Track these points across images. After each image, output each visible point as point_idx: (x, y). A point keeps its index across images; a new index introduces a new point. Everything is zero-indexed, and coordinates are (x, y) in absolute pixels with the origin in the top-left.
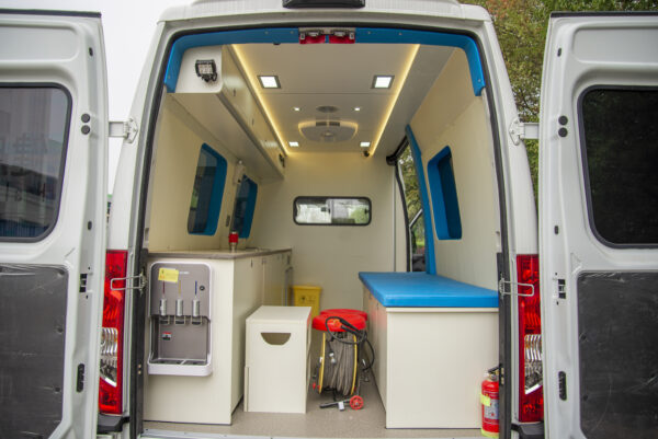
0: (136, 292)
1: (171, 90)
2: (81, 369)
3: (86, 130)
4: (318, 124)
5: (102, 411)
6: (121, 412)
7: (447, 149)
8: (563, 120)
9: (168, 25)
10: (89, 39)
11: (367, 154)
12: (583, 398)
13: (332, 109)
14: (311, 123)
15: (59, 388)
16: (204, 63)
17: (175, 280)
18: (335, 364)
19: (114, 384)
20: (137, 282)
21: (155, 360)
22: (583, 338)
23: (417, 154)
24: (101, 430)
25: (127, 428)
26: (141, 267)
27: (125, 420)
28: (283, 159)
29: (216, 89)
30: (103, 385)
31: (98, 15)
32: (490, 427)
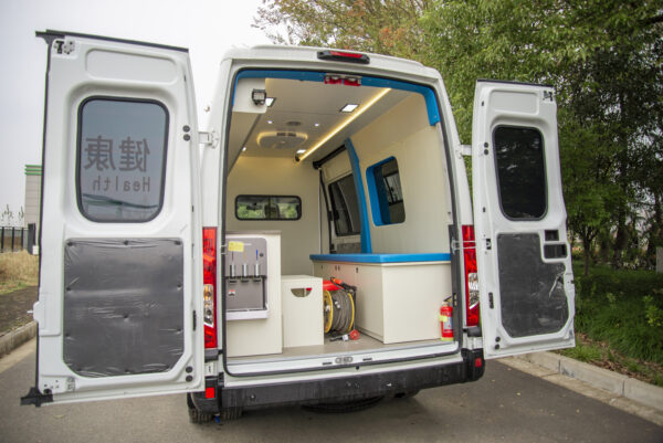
2: (195, 314)
3: (187, 138)
4: (278, 134)
5: (206, 347)
6: (216, 346)
7: (392, 161)
8: (486, 145)
9: (235, 62)
10: (184, 70)
11: (298, 160)
12: (503, 306)
13: (298, 124)
14: (273, 133)
15: (181, 328)
16: (260, 92)
17: (242, 250)
18: (340, 309)
19: (212, 326)
23: (355, 160)
24: (207, 360)
25: (221, 357)
26: (224, 241)
27: (220, 352)
29: (263, 110)
30: (206, 328)
31: (186, 50)
32: (445, 335)
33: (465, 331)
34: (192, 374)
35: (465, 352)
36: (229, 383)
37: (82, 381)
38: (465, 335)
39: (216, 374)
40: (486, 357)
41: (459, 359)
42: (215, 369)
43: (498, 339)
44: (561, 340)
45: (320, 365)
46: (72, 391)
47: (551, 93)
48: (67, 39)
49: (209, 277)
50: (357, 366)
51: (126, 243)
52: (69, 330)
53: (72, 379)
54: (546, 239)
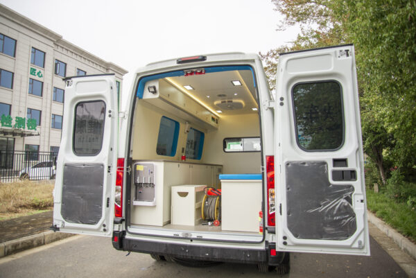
0: (127, 173)
1: (141, 98)
2: (108, 199)
3: (110, 116)
4: (222, 102)
5: (116, 216)
6: (121, 216)
8: (282, 99)
9: (138, 74)
10: (111, 84)
12: (288, 213)
13: (224, 96)
14: (219, 102)
15: (101, 206)
16: (151, 87)
17: (142, 170)
18: (207, 206)
19: (120, 206)
20: (127, 169)
21: (136, 199)
22: (288, 188)
24: (115, 223)
25: (124, 223)
26: (129, 164)
27: (123, 220)
28: (216, 119)
29: (157, 96)
30: (116, 207)
31: (113, 74)
32: (261, 230)
33: (267, 228)
34: (106, 228)
35: (267, 243)
36: (128, 236)
37: (67, 224)
38: (266, 231)
39: (121, 230)
40: (277, 249)
41: (262, 247)
42: (122, 227)
43: (285, 238)
44: (349, 247)
45: (173, 235)
46: (63, 227)
47: (347, 51)
49: (119, 181)
50: (192, 240)
51: (84, 165)
52: (64, 201)
53: (64, 223)
54: (334, 166)
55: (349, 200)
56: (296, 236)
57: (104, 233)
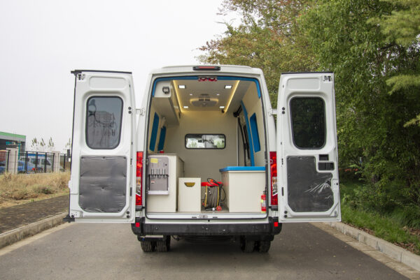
2: (131, 189)
3: (130, 112)
4: (200, 100)
5: (137, 204)
6: (141, 204)
7: (255, 114)
8: (284, 109)
9: (154, 75)
10: (129, 82)
11: (223, 112)
12: (289, 194)
13: (206, 95)
14: (197, 99)
15: (125, 195)
16: (166, 88)
17: (156, 162)
18: (211, 195)
19: (140, 195)
20: (146, 161)
21: (149, 189)
22: (288, 176)
23: (246, 114)
24: (137, 210)
25: (144, 210)
26: (147, 158)
27: (143, 208)
28: (180, 113)
29: (169, 96)
30: (137, 196)
31: (131, 73)
32: (263, 210)
33: (270, 207)
34: (129, 215)
35: (270, 218)
36: (147, 222)
37: (86, 214)
38: (270, 210)
39: (141, 217)
40: (280, 222)
41: (267, 222)
42: (140, 215)
43: (286, 212)
44: (329, 216)
45: (191, 218)
46: (82, 217)
47: (329, 77)
48: (83, 73)
49: (139, 173)
50: (209, 220)
51: (104, 157)
52: (81, 193)
53: (82, 212)
54: (320, 160)
55: (329, 183)
56: (294, 210)
57: (128, 220)
